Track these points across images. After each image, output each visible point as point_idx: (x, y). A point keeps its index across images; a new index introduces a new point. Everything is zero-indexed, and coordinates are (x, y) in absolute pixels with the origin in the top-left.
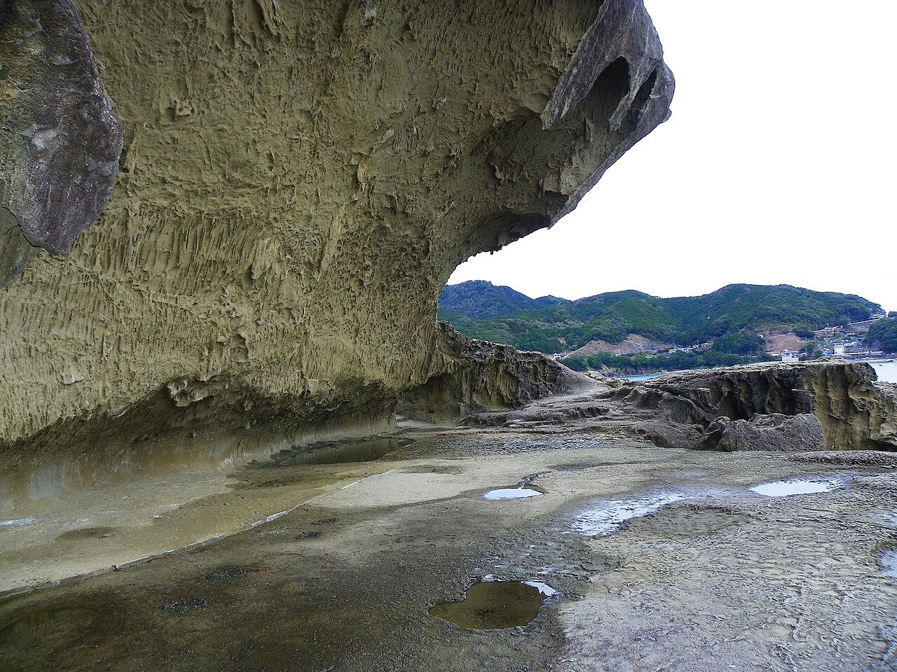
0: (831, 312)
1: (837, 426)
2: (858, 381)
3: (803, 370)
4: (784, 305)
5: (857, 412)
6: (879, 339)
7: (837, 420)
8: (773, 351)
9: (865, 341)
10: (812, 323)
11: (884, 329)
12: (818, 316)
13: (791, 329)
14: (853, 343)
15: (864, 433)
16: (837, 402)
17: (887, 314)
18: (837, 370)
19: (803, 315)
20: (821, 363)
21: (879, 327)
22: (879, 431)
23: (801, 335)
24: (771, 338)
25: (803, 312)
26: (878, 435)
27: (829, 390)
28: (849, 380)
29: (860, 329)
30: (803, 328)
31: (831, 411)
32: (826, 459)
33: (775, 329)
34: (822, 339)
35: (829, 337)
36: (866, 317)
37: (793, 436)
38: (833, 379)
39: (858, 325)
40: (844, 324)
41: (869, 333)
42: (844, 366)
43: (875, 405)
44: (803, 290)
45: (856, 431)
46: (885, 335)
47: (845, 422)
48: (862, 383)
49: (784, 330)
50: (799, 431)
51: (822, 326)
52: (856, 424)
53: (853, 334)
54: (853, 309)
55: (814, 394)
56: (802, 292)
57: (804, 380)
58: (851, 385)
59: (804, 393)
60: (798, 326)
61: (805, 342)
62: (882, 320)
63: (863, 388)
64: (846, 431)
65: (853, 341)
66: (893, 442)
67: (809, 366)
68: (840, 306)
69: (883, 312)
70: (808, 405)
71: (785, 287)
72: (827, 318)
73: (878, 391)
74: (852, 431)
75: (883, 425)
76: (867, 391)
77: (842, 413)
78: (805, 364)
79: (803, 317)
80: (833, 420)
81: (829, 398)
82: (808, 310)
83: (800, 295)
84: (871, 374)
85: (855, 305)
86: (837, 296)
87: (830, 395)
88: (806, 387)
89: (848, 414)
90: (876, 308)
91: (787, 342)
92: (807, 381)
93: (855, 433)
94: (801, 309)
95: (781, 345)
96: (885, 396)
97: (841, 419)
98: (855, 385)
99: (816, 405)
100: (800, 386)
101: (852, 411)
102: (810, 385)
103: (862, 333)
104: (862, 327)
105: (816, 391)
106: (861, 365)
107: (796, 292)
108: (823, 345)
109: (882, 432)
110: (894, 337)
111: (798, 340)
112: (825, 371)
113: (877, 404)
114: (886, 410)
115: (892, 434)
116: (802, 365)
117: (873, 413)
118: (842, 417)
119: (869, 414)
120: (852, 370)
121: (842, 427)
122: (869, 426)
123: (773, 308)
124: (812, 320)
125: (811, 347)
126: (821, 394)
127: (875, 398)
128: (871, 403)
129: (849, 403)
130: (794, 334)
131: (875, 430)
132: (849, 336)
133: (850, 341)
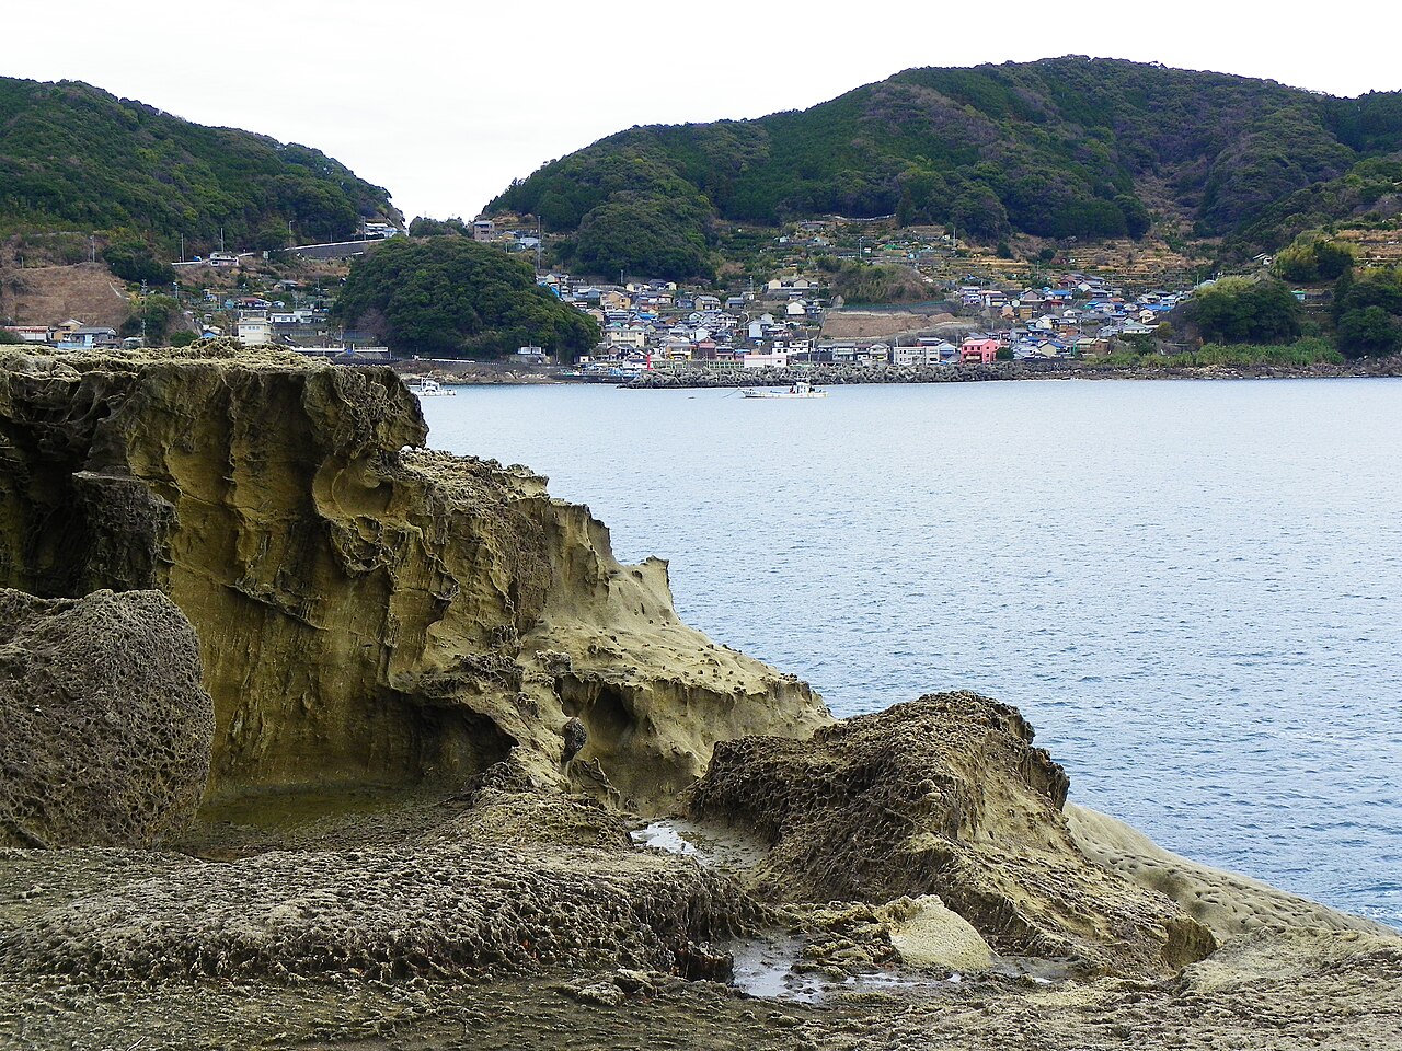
0: (233, 201)
1: (260, 639)
2: (352, 445)
3: (126, 383)
4: (74, 159)
5: (342, 576)
6: (381, 305)
7: (262, 610)
8: (26, 321)
9: (337, 310)
10: (167, 233)
11: (395, 273)
12: (190, 211)
13: (95, 247)
14: (298, 314)
15: (365, 664)
16: (266, 532)
17: (407, 224)
18: (272, 396)
19: (138, 203)
20: (206, 362)
21: (380, 267)
22: (417, 653)
23: (132, 272)
24: (21, 273)
25: (139, 189)
26: (417, 669)
27: (235, 477)
28: (320, 440)
29: (322, 267)
30: (138, 249)
31: (239, 570)
32: (243, 952)
33: (35, 243)
34: (198, 292)
35: (222, 287)
36: (343, 228)
37: (66, 698)
38: (254, 433)
39: (317, 254)
40: (273, 244)
41: (351, 282)
42: (301, 377)
43: (412, 548)
44: (144, 113)
45: (333, 655)
46: (398, 295)
47: (295, 620)
48: (366, 455)
49: (68, 248)
50: (95, 676)
51: (199, 245)
52: (338, 626)
53: (301, 283)
54: (305, 198)
55: (173, 494)
56: (140, 116)
57: (131, 432)
58: (326, 463)
59: (127, 490)
60: (122, 238)
61: (138, 299)
62: (392, 245)
63: (370, 477)
64: (295, 656)
65: (300, 306)
66: (469, 700)
67: (154, 370)
68: (263, 184)
69: (395, 217)
70: (142, 542)
71: (80, 92)
72: (220, 220)
73: (426, 488)
74: (320, 659)
75: (435, 629)
76: (386, 487)
77: (283, 581)
78: (135, 362)
79: (137, 207)
80: (247, 611)
81: (233, 516)
82: (155, 183)
83: (133, 128)
84: (403, 415)
85: (310, 185)
86: (256, 147)
87: (241, 501)
88: (137, 464)
89: (307, 583)
90: (374, 200)
91: (79, 293)
92: (144, 440)
93: (330, 664)
94: (131, 180)
95: (56, 302)
96: (448, 511)
97: (279, 608)
98: (343, 460)
99: (175, 543)
100: (111, 457)
101: (323, 573)
102: (155, 458)
103: (329, 282)
104: (329, 262)
105: (182, 483)
106: (369, 376)
107: (120, 117)
108: (200, 312)
109: (430, 655)
110: (422, 305)
111: (116, 288)
112: (223, 396)
113: (419, 544)
114: (448, 567)
115: (466, 666)
116: (124, 367)
117: (404, 581)
118: (283, 599)
119: (386, 585)
120: (333, 396)
121: (280, 638)
122: (383, 633)
123: (33, 167)
124: (170, 224)
125: (159, 317)
126: (202, 496)
127: (412, 518)
128: (397, 538)
129: (311, 535)
130: (104, 265)
131: (404, 648)
132: (289, 288)
133: (291, 306)
